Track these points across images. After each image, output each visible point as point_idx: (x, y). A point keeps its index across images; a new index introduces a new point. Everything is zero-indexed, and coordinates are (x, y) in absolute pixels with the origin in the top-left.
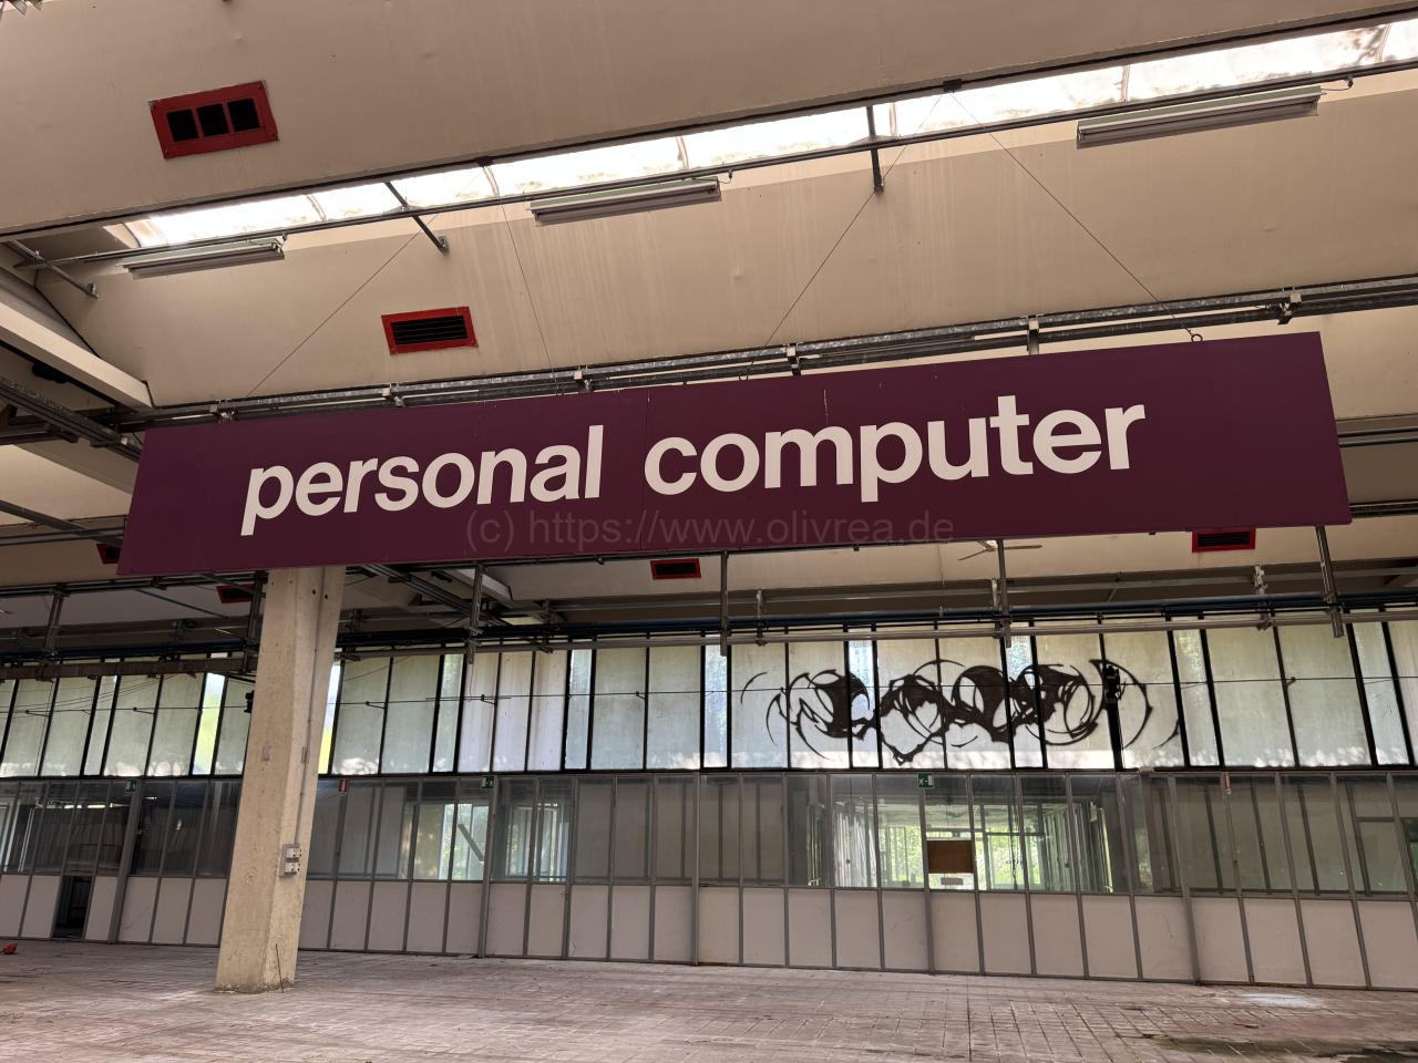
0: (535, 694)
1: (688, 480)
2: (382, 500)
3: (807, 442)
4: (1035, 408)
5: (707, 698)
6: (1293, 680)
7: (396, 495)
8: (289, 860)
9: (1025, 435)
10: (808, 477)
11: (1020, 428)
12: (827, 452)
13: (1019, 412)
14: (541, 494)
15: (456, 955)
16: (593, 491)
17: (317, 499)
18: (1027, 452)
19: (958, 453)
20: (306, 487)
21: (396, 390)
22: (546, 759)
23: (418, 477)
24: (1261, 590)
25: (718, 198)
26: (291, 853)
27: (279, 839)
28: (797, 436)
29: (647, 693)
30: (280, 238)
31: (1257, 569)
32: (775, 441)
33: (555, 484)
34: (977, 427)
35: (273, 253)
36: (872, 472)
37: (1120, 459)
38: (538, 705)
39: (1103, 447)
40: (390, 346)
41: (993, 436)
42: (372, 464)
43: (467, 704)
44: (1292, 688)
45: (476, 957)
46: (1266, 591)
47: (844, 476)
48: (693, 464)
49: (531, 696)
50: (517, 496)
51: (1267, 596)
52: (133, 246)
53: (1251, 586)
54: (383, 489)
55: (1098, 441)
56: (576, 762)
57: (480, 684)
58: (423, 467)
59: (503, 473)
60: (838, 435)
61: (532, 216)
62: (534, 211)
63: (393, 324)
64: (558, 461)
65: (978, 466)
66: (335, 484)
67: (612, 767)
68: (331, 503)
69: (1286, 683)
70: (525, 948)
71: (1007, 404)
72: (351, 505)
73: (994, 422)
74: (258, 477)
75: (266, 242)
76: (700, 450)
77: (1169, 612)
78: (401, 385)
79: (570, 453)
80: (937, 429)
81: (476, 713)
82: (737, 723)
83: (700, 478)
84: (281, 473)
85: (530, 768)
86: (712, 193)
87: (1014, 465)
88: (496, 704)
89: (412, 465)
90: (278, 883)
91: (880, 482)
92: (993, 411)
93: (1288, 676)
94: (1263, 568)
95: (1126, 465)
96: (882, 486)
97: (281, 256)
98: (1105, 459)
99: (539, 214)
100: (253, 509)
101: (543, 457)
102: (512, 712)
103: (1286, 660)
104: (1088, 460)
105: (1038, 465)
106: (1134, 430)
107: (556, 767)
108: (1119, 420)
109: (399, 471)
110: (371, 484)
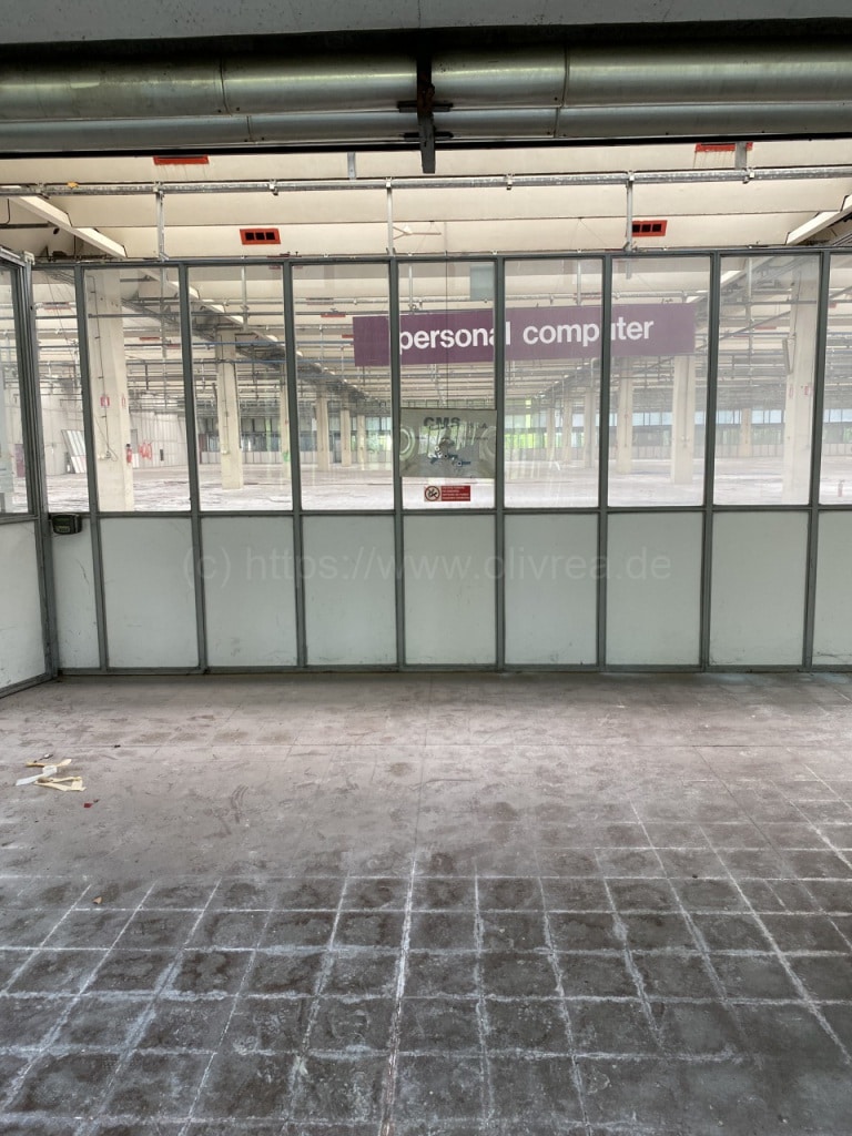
1: (536, 340)
3: (569, 329)
4: (627, 321)
7: (447, 342)
9: (625, 328)
10: (569, 340)
11: (624, 326)
12: (574, 331)
13: (624, 322)
18: (625, 334)
20: (417, 340)
23: (453, 337)
28: (566, 327)
32: (560, 328)
36: (586, 338)
37: (646, 336)
39: (643, 333)
42: (438, 332)
47: (579, 339)
48: (537, 335)
50: (485, 343)
54: (443, 340)
55: (642, 331)
58: (455, 333)
60: (577, 326)
66: (427, 338)
68: (427, 344)
71: (621, 319)
72: (433, 345)
76: (539, 329)
84: (408, 334)
87: (622, 337)
89: (451, 333)
92: (617, 321)
95: (648, 338)
96: (589, 342)
98: (643, 336)
104: (639, 336)
105: (627, 337)
106: (651, 327)
108: (648, 325)
109: (447, 335)
110: (438, 339)
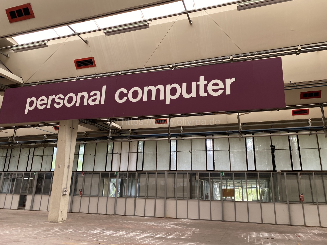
0: (130, 152)
1: (125, 99)
2: (55, 105)
3: (153, 89)
5: (171, 153)
6: (321, 148)
7: (59, 104)
8: (64, 191)
9: (206, 86)
10: (153, 98)
11: (205, 85)
12: (158, 91)
13: (205, 80)
14: (91, 103)
15: (109, 214)
16: (103, 102)
17: (41, 105)
18: (206, 91)
19: (189, 91)
20: (39, 102)
21: (78, 78)
22: (133, 168)
23: (63, 99)
24: (310, 125)
25: (148, 27)
26: (65, 190)
27: (62, 186)
28: (152, 87)
29: (157, 152)
30: (46, 42)
31: (309, 119)
32: (146, 89)
33: (94, 100)
34: (194, 84)
35: (45, 45)
36: (169, 96)
37: (228, 92)
38: (131, 155)
39: (224, 89)
40: (76, 68)
41: (198, 86)
42: (54, 96)
43: (114, 154)
44: (320, 150)
45: (113, 215)
46: (311, 125)
47: (162, 98)
48: (126, 95)
49: (129, 153)
50: (85, 104)
51: (312, 126)
52: (16, 45)
53: (308, 124)
54: (56, 102)
55: (223, 87)
56: (140, 169)
57: (117, 150)
58: (65, 97)
59: (82, 98)
60: (161, 87)
61: (104, 34)
62: (104, 32)
63: (76, 62)
64: (95, 95)
65: (194, 94)
66: (45, 102)
67: (148, 170)
68: (45, 106)
69: (319, 149)
70: (125, 213)
71: (202, 78)
72: (49, 107)
73: (198, 83)
74: (29, 100)
75: (43, 43)
76: (128, 91)
77: (288, 131)
78: (79, 77)
79: (98, 92)
80: (184, 85)
81: (116, 157)
82: (178, 159)
83: (128, 99)
84: (34, 99)
85: (129, 170)
86: (147, 26)
87: (202, 94)
88: (121, 155)
89: (62, 96)
90: (62, 197)
91: (170, 99)
92: (198, 80)
93: (320, 148)
94: (311, 119)
95: (229, 93)
96: (171, 100)
97: (47, 46)
98: (224, 92)
99: (106, 33)
100: (28, 108)
101: (92, 94)
102: (124, 157)
103: (319, 143)
104: (220, 92)
105: (208, 94)
106: (232, 85)
107: (135, 170)
108: (229, 82)
109: (59, 98)
110: (53, 101)
